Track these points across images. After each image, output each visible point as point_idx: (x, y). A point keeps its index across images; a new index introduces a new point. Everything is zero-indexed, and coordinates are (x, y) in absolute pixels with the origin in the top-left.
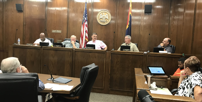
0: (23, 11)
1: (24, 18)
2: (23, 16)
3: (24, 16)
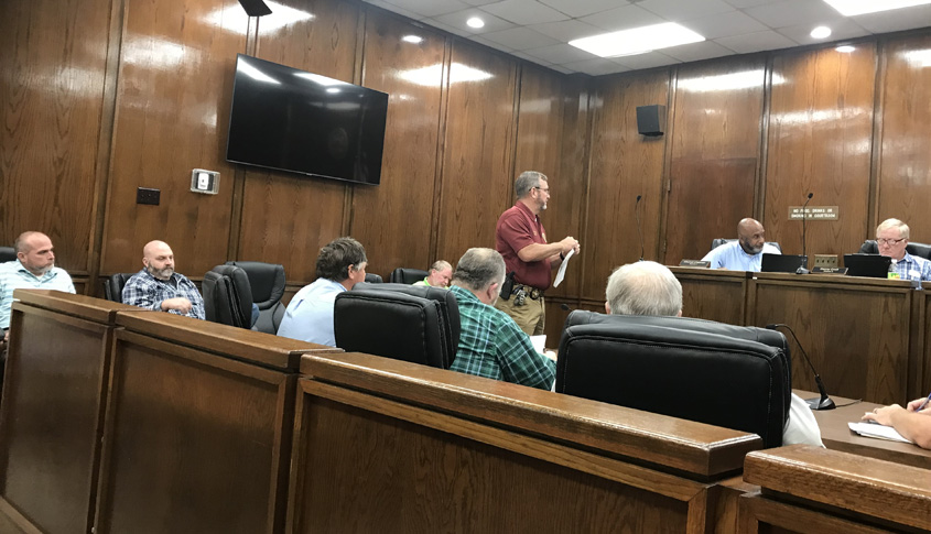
0: (662, 134)
1: (667, 161)
2: (662, 154)
3: (669, 151)
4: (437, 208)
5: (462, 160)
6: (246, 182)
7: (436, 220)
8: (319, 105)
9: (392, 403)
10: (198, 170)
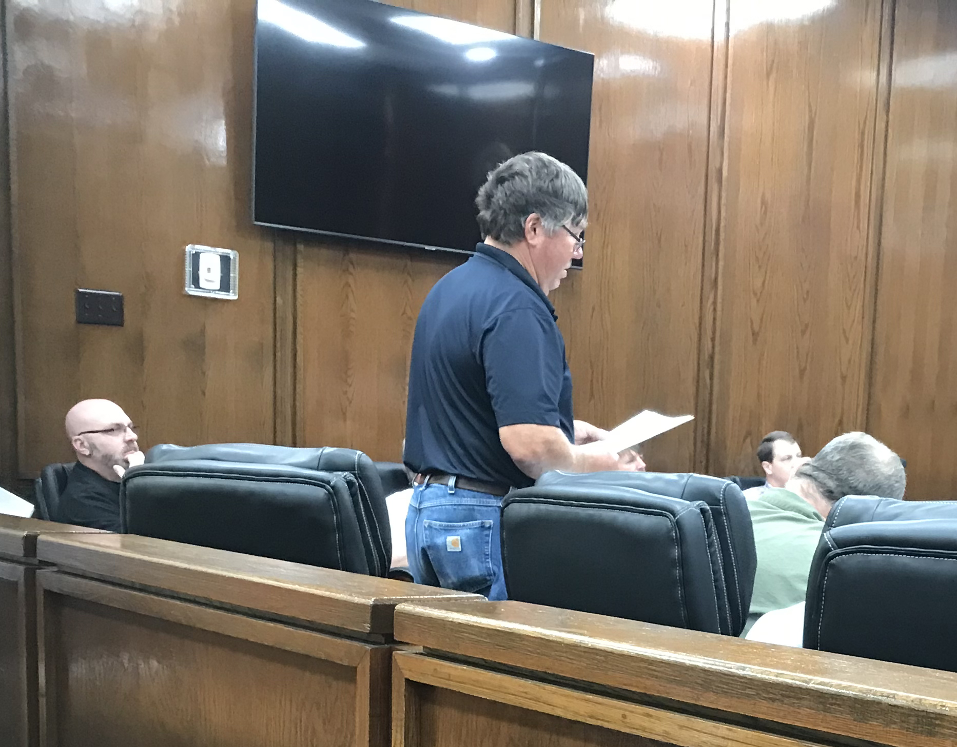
4: (709, 318)
5: (764, 203)
6: (299, 270)
7: (708, 344)
8: (449, 90)
9: (576, 694)
10: (199, 248)
